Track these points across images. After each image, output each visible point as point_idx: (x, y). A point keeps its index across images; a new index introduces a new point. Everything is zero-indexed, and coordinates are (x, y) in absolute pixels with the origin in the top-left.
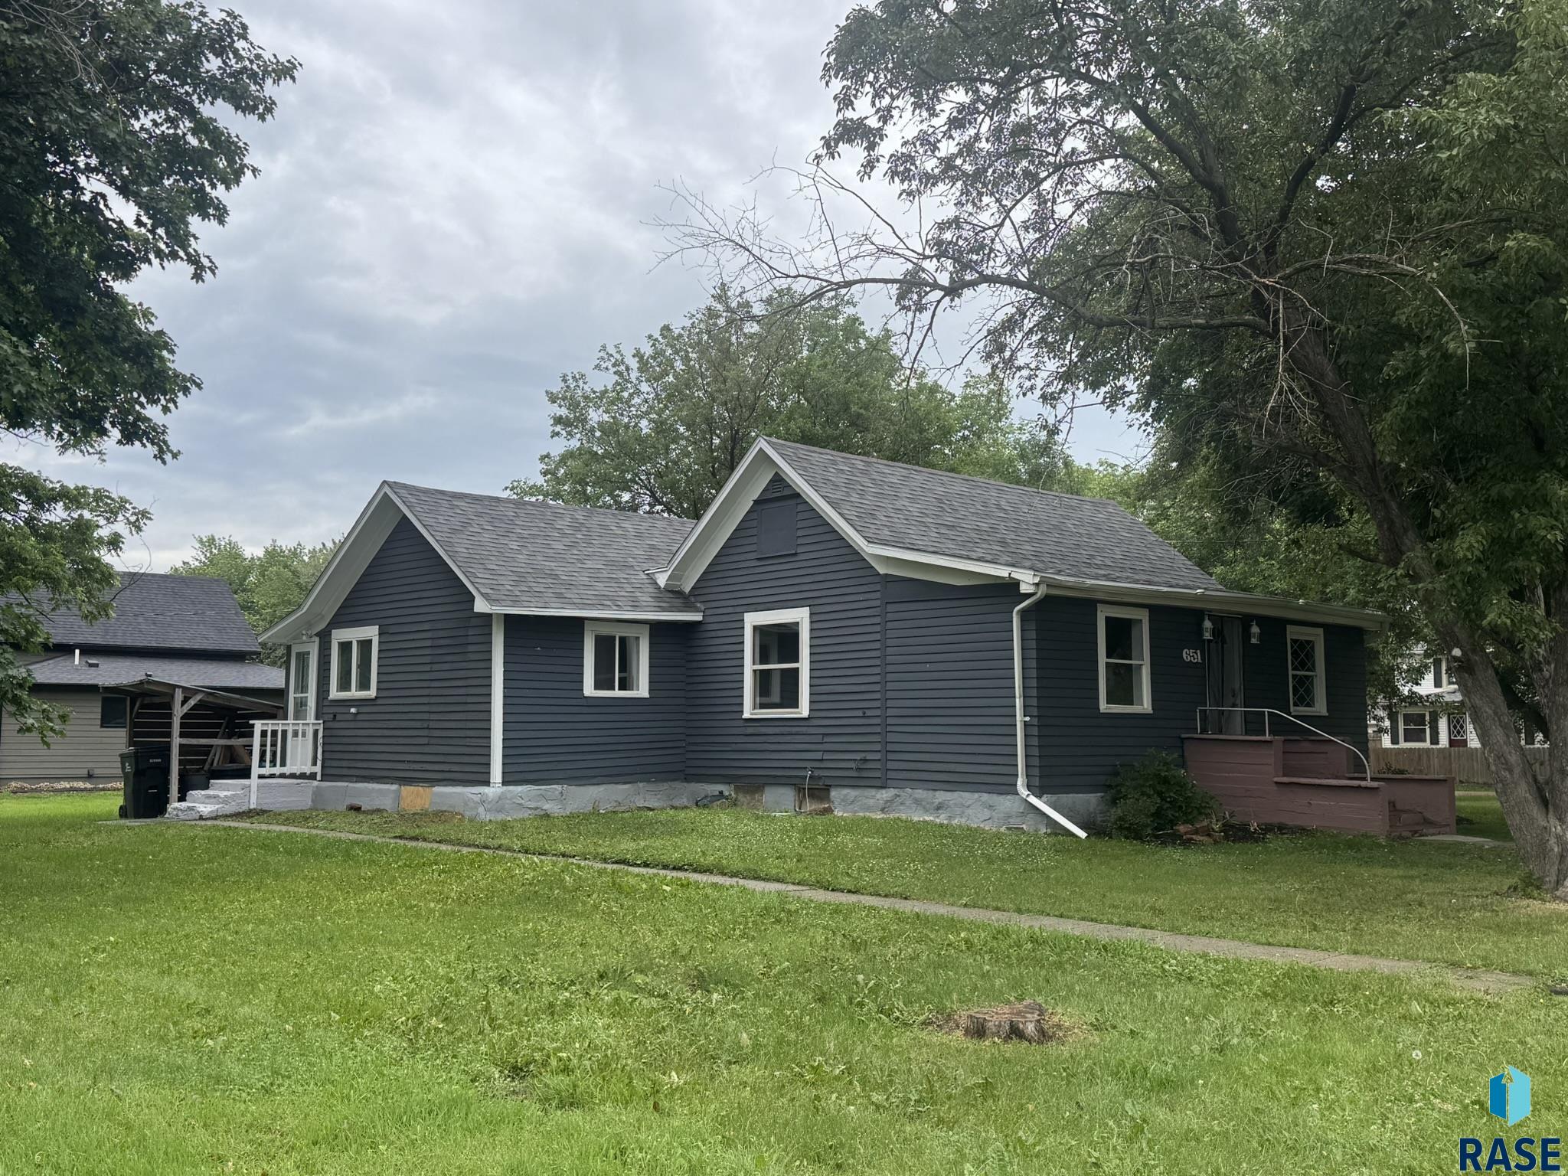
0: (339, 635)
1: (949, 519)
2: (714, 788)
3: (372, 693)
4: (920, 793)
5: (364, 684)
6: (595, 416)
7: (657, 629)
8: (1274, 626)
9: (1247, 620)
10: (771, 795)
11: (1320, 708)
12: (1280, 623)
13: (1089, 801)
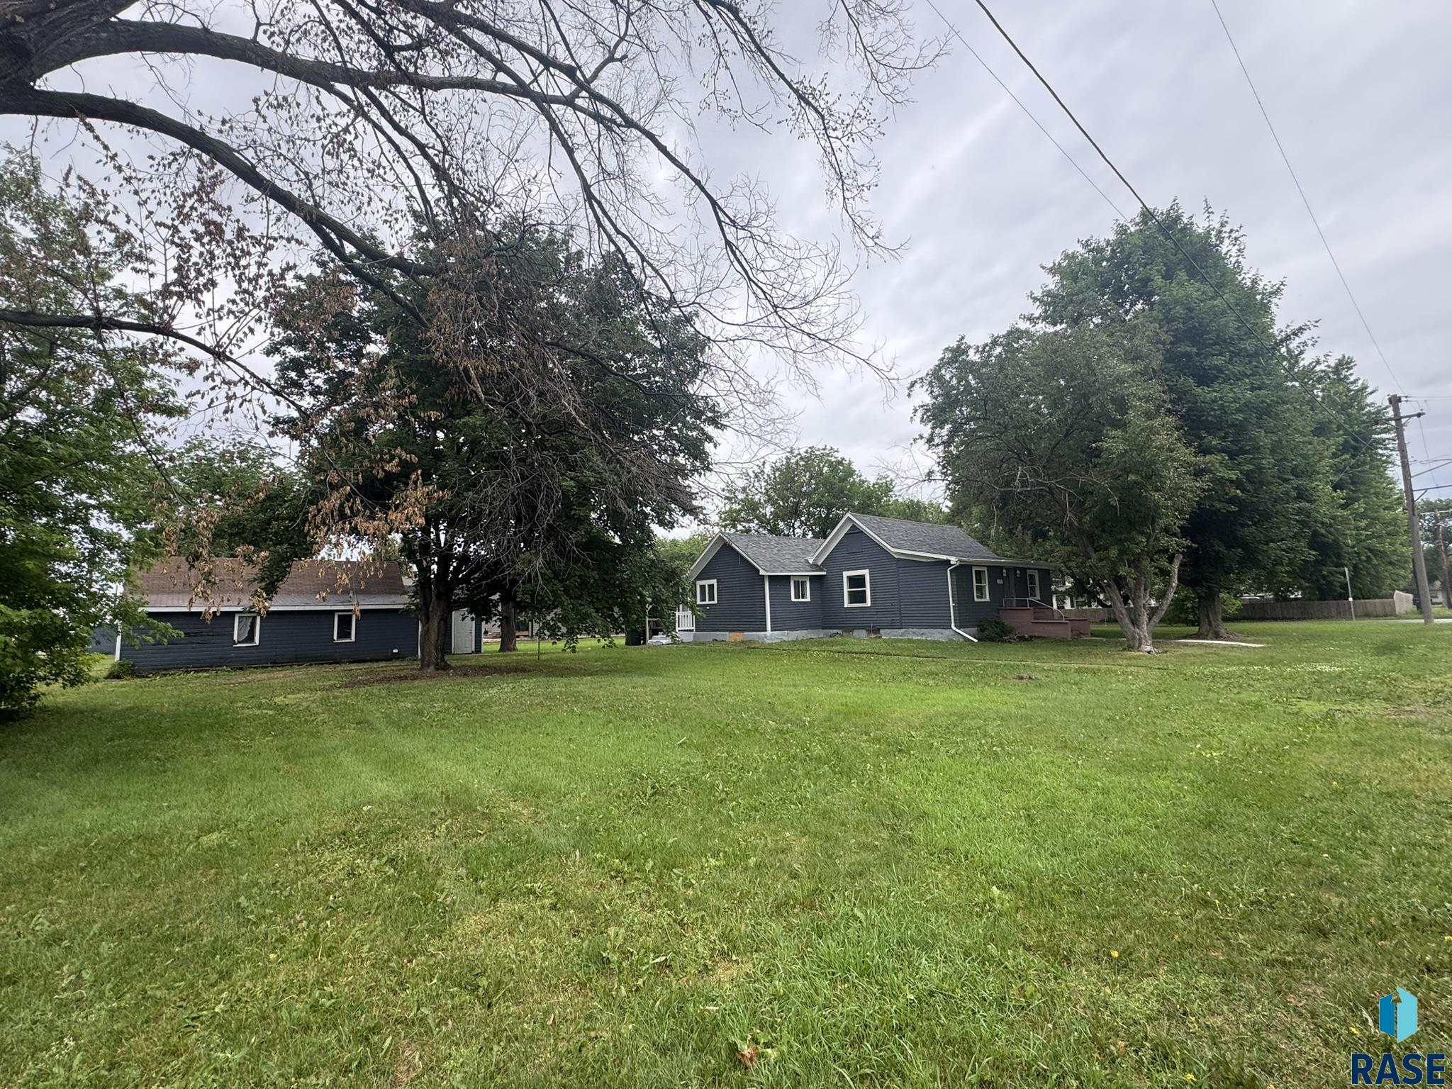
0: (699, 583)
1: (910, 538)
2: (835, 631)
3: (715, 602)
4: (915, 630)
5: (712, 598)
6: (741, 496)
7: (812, 578)
8: (1023, 570)
9: (1015, 569)
10: (856, 633)
11: (1038, 597)
12: (1026, 569)
13: (974, 630)
